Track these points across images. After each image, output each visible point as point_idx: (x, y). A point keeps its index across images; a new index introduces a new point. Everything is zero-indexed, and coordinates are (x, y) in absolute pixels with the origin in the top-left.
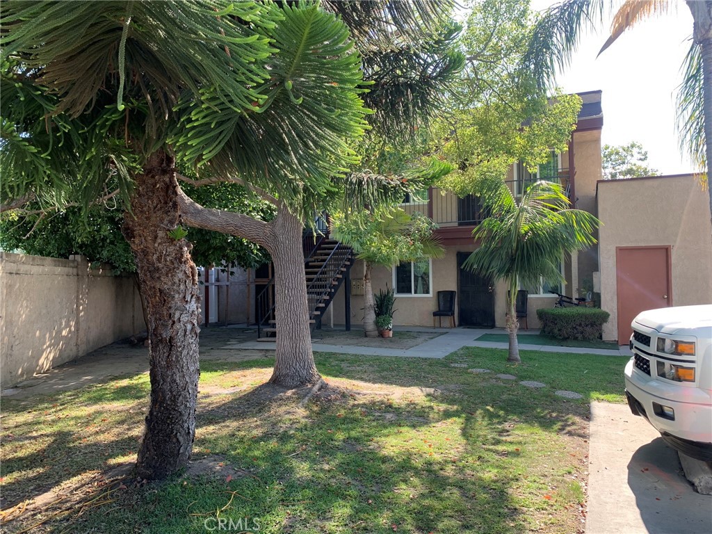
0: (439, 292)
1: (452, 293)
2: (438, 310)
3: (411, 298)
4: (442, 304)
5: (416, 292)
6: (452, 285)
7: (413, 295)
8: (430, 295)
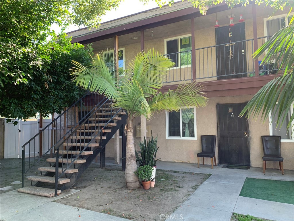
0: (202, 137)
1: (213, 137)
2: (201, 151)
3: (180, 140)
4: (205, 146)
5: (184, 136)
6: (213, 131)
7: (181, 138)
8: (195, 138)
